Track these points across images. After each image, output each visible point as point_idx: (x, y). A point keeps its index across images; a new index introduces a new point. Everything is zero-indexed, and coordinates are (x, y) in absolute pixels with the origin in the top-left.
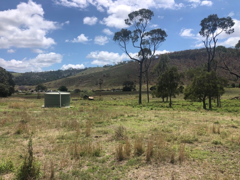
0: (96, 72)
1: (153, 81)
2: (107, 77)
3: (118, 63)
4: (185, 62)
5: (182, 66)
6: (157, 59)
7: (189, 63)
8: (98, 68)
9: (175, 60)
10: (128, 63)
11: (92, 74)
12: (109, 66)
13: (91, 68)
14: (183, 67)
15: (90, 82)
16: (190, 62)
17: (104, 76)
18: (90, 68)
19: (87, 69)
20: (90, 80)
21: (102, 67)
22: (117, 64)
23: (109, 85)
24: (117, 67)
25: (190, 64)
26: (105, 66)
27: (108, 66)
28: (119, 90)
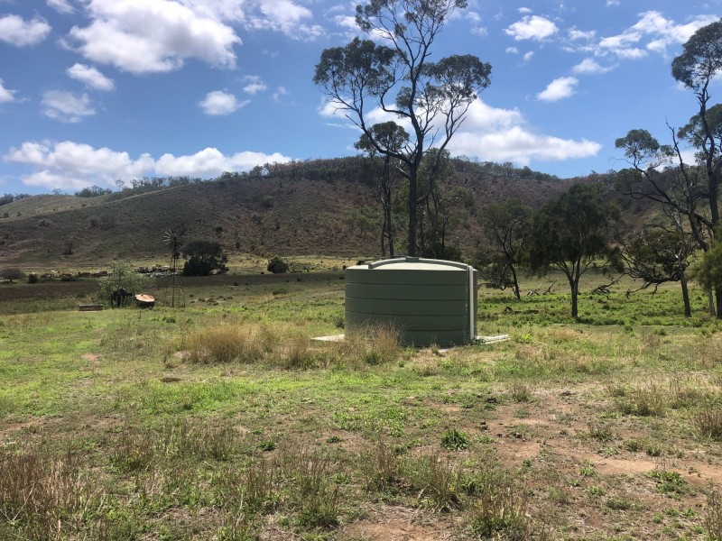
0: (60, 210)
1: (262, 244)
2: (105, 228)
3: (134, 183)
4: (348, 192)
5: (340, 200)
6: (266, 177)
7: (360, 194)
8: (58, 197)
9: (322, 183)
10: (171, 185)
11: (46, 217)
12: (102, 193)
13: (27, 196)
14: (345, 204)
15: (39, 243)
16: (362, 192)
17: (94, 224)
18: (22, 196)
19: (12, 201)
20: (41, 240)
21: (73, 194)
22: (131, 186)
23: (115, 257)
24: (136, 196)
25: (363, 197)
26: (86, 193)
27: (96, 194)
28: (160, 270)
